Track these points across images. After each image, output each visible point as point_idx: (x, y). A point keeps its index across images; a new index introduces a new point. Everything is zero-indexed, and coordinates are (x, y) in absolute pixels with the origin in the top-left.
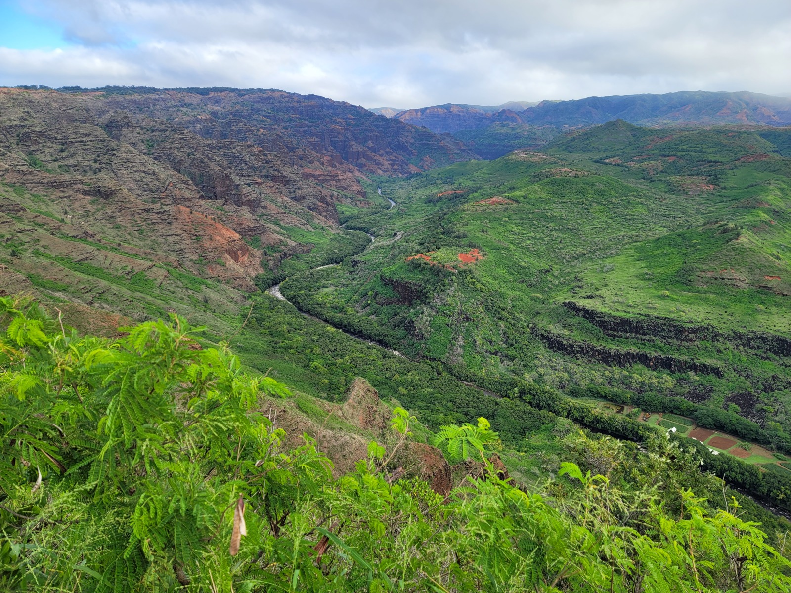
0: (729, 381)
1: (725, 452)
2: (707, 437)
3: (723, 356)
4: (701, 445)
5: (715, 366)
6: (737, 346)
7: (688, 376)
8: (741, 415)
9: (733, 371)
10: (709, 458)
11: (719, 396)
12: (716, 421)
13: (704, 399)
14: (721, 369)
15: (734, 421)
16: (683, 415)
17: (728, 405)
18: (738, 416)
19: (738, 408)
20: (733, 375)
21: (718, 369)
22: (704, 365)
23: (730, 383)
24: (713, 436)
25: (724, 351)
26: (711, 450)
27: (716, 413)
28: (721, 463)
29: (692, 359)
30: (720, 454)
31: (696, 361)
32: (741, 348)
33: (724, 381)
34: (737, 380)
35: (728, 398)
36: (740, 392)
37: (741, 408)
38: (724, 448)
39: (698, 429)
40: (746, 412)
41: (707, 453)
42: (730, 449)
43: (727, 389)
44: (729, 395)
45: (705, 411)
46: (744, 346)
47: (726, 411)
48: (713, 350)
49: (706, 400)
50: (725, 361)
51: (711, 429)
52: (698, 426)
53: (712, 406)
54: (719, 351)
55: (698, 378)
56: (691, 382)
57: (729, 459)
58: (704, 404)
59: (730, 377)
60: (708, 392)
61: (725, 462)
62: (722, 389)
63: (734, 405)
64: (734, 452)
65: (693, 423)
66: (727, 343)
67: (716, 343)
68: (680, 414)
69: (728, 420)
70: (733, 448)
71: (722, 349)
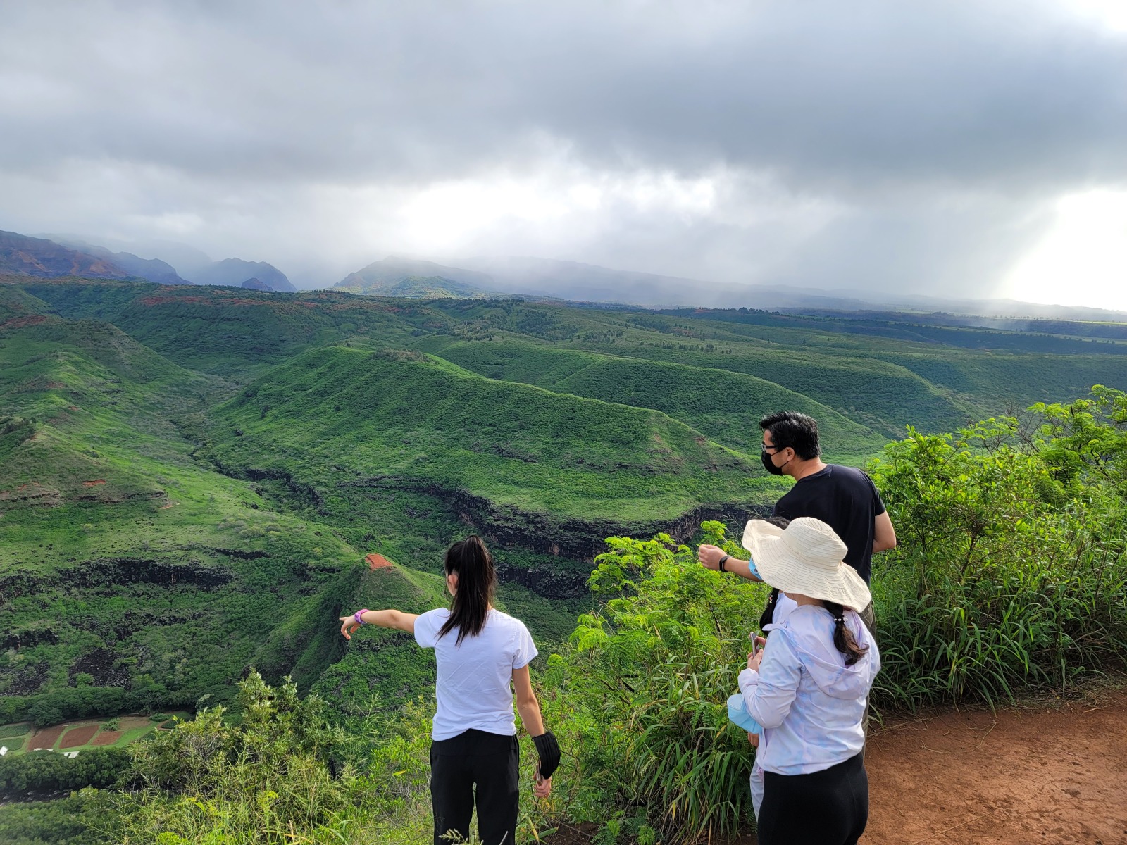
0: (68, 644)
1: (88, 747)
2: (55, 738)
3: (52, 611)
4: (51, 753)
5: (43, 630)
6: (67, 589)
7: (6, 658)
8: (97, 685)
9: (70, 626)
10: (67, 767)
11: (60, 671)
12: (63, 709)
13: (39, 684)
14: (54, 630)
15: (89, 697)
16: (12, 722)
17: (75, 679)
18: (93, 688)
19: (90, 676)
20: (71, 634)
21: (48, 631)
22: (27, 633)
23: (71, 646)
24: (65, 732)
25: (52, 603)
26: (66, 754)
27: (60, 698)
28: (85, 766)
29: (7, 632)
30: (80, 754)
31: (13, 631)
32: (75, 590)
33: (61, 646)
34: (79, 638)
35: (73, 668)
36: (88, 652)
37: (94, 675)
38: (84, 742)
39: (40, 733)
40: (102, 677)
41: (62, 761)
42: (92, 740)
43: (68, 655)
44: (74, 664)
45: (44, 702)
46: (78, 586)
47: (74, 689)
48: (36, 606)
49: (42, 684)
50: (57, 616)
51: (59, 723)
52: (39, 728)
53: (52, 690)
54: (44, 606)
55: (21, 657)
56: (13, 666)
57: (94, 754)
58: (39, 692)
59: (69, 637)
60: (41, 672)
61: (90, 761)
62: (61, 659)
63: (83, 675)
64: (98, 742)
65: (30, 728)
66: (54, 589)
67: (37, 595)
68: (6, 724)
69: (80, 701)
70: (97, 735)
71: (48, 601)
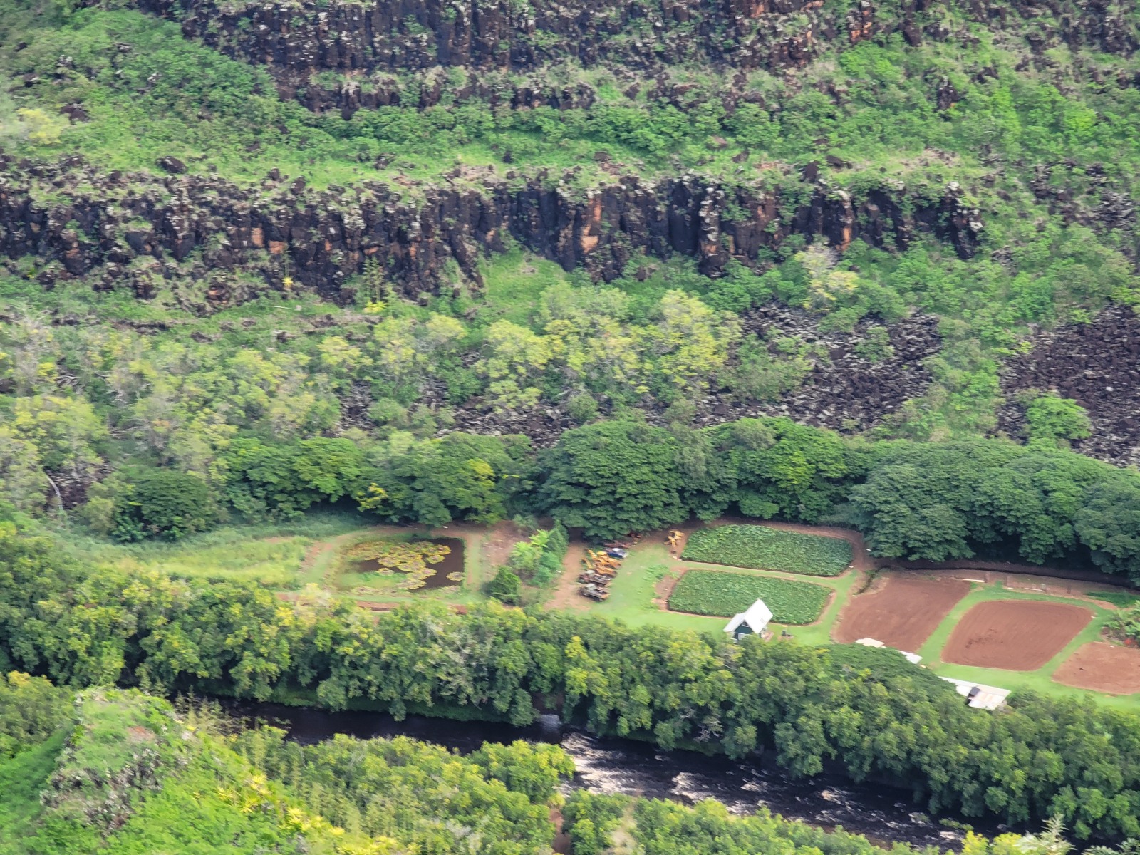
0: (1015, 265)
1: (1039, 683)
2: (935, 617)
3: (971, 123)
4: (912, 671)
5: (934, 191)
6: (1035, 44)
7: (799, 276)
8: (1098, 452)
9: (1027, 198)
10: (962, 737)
11: (975, 366)
12: (969, 513)
13: (897, 398)
14: (968, 200)
15: (1063, 493)
16: (795, 519)
17: (1022, 408)
18: (1083, 461)
19: (1077, 412)
20: (1029, 227)
21: (949, 202)
22: (878, 194)
23: (1024, 278)
24: (966, 605)
25: (974, 92)
26: (964, 689)
27: (965, 470)
28: (1025, 753)
29: (810, 173)
30: (1013, 701)
31: (829, 176)
32: (1059, 53)
33: (989, 269)
34: (1055, 247)
35: (1018, 363)
36: (1080, 315)
37: (1094, 410)
38: (1031, 658)
39: (884, 582)
40: (1121, 427)
41: (946, 710)
42: (1061, 659)
43: (1009, 313)
44: (1026, 347)
45: (908, 470)
46: (1071, 38)
47: (1014, 447)
48: (918, 93)
49: (909, 403)
50: (985, 146)
51: (950, 564)
52: (884, 565)
53: (941, 433)
54: (946, 96)
55: (846, 280)
56: (819, 312)
57: (1063, 716)
58: (899, 428)
59: (1021, 239)
60: (910, 356)
61: (1046, 741)
62: (983, 319)
63: (1053, 399)
64: (1082, 673)
65: (851, 555)
66: (985, 35)
67: (926, 49)
68: (779, 518)
69: (1032, 498)
70: (1079, 646)
71: (962, 81)
